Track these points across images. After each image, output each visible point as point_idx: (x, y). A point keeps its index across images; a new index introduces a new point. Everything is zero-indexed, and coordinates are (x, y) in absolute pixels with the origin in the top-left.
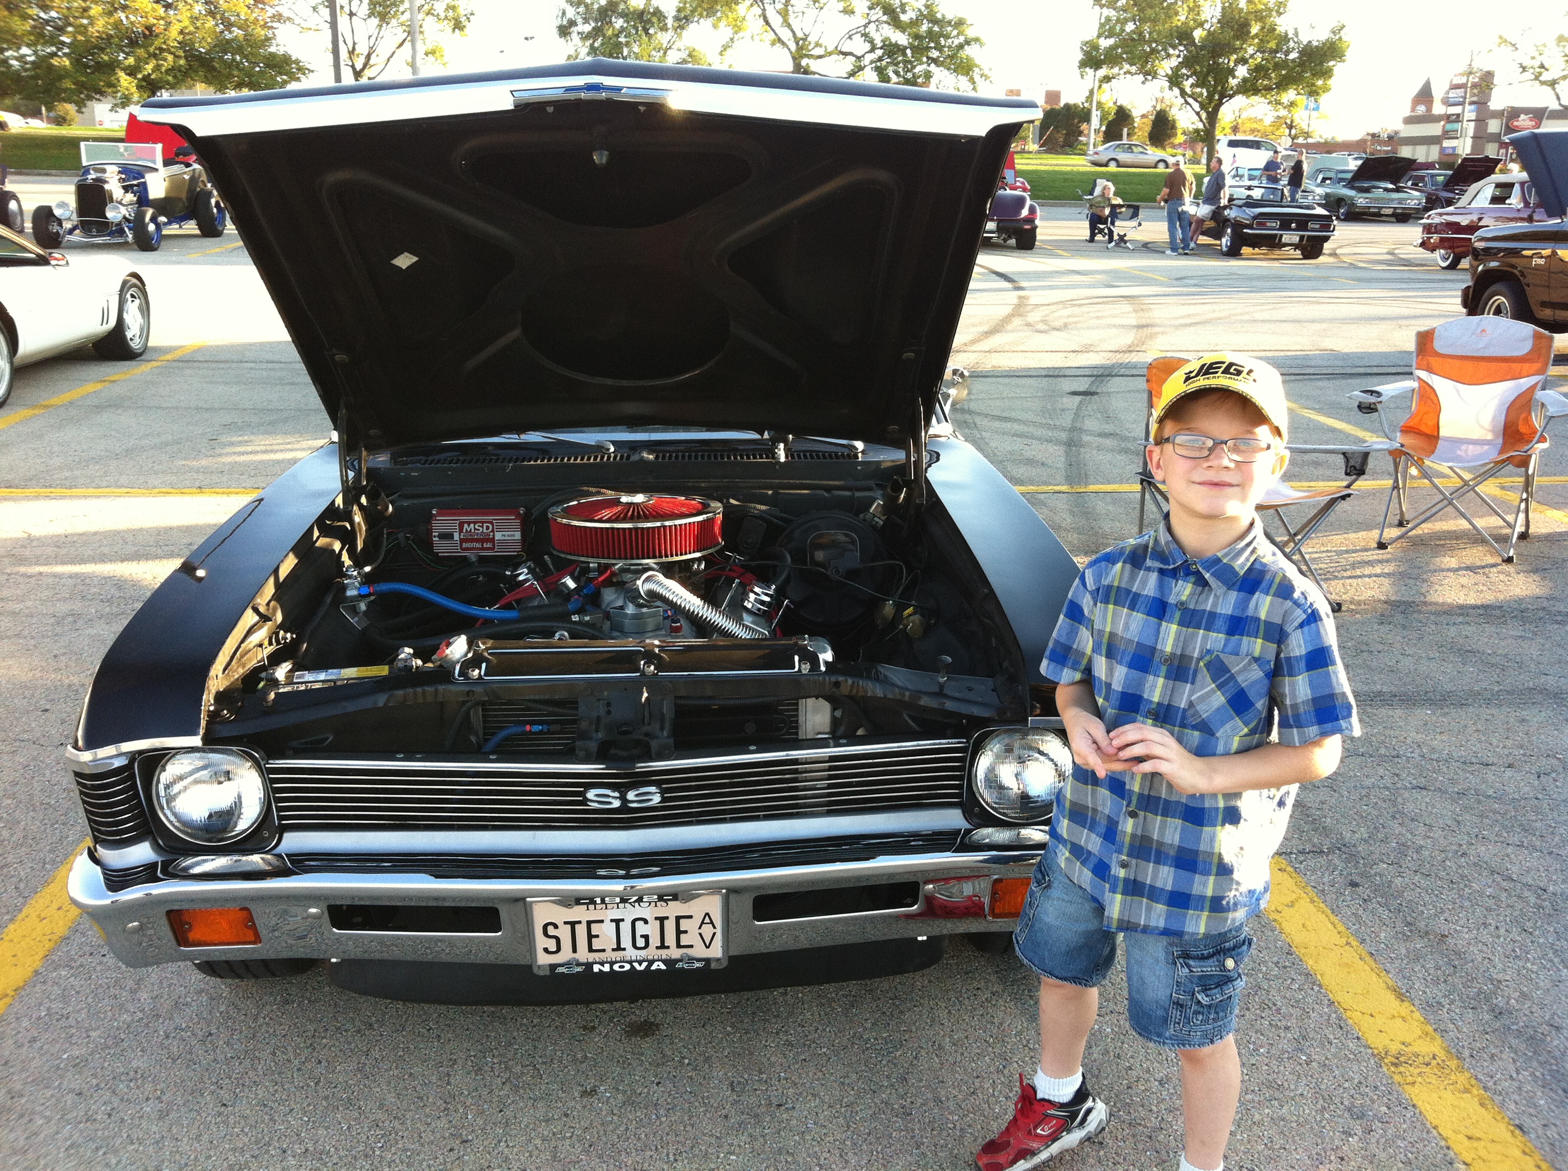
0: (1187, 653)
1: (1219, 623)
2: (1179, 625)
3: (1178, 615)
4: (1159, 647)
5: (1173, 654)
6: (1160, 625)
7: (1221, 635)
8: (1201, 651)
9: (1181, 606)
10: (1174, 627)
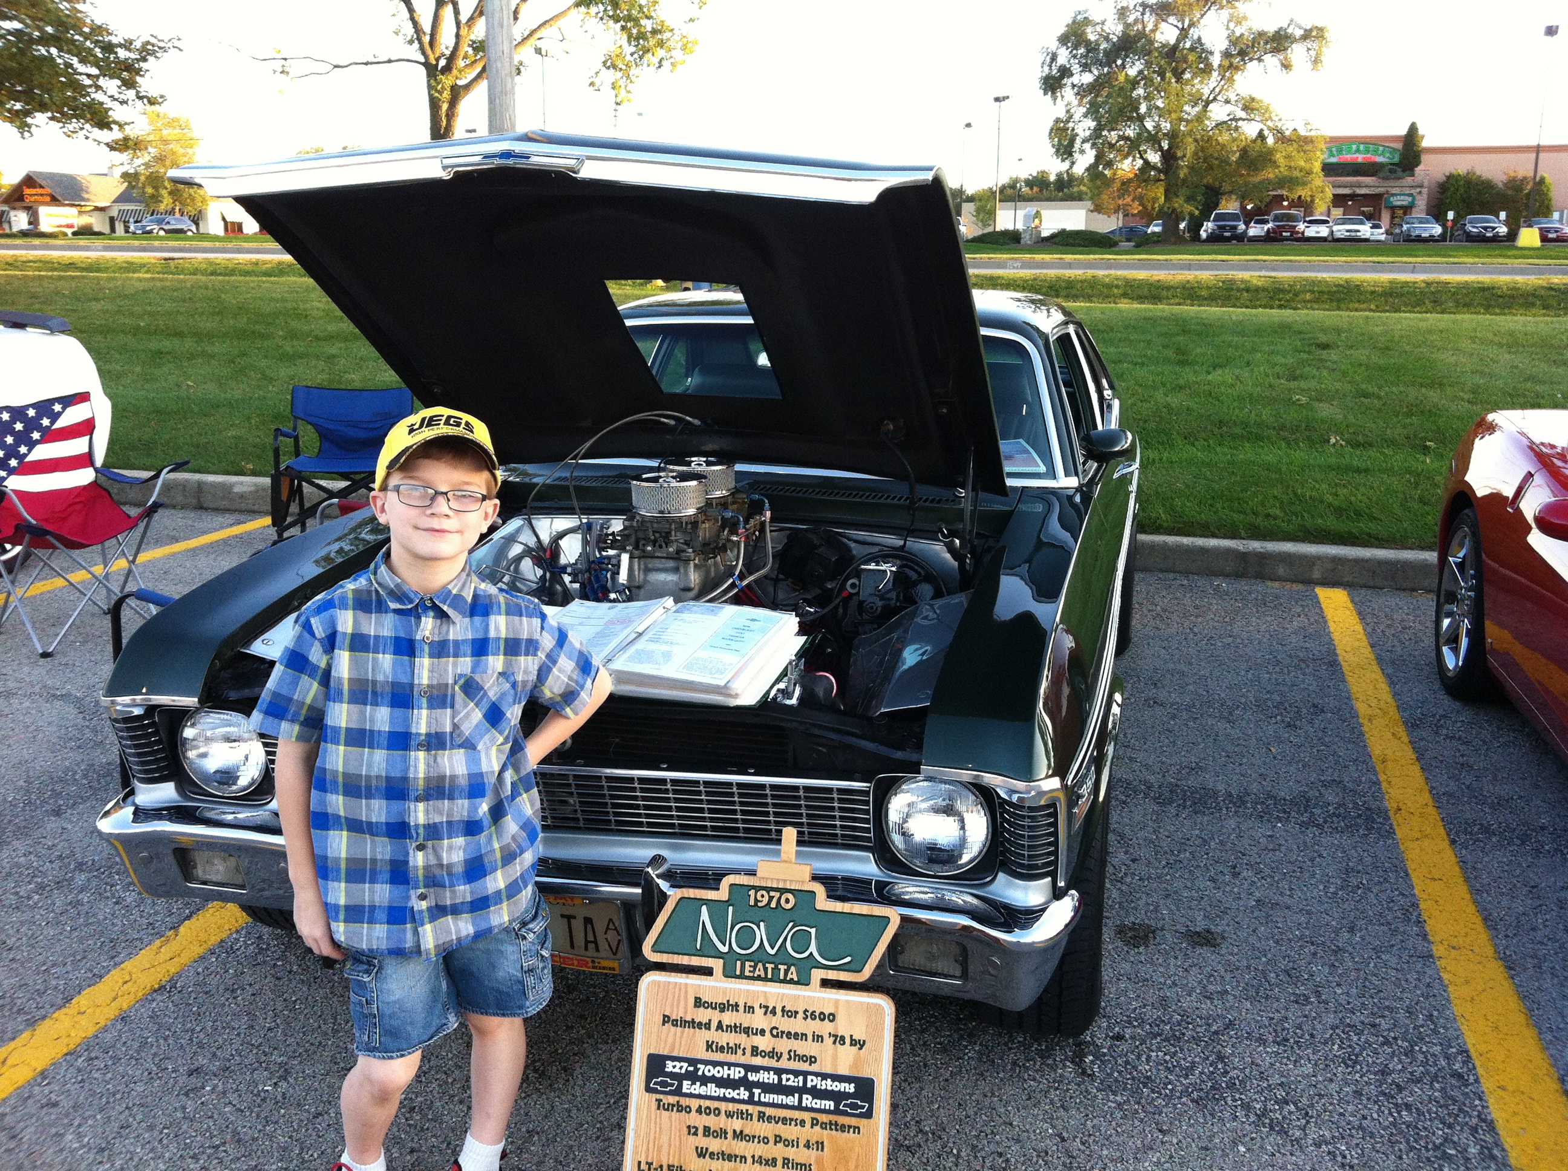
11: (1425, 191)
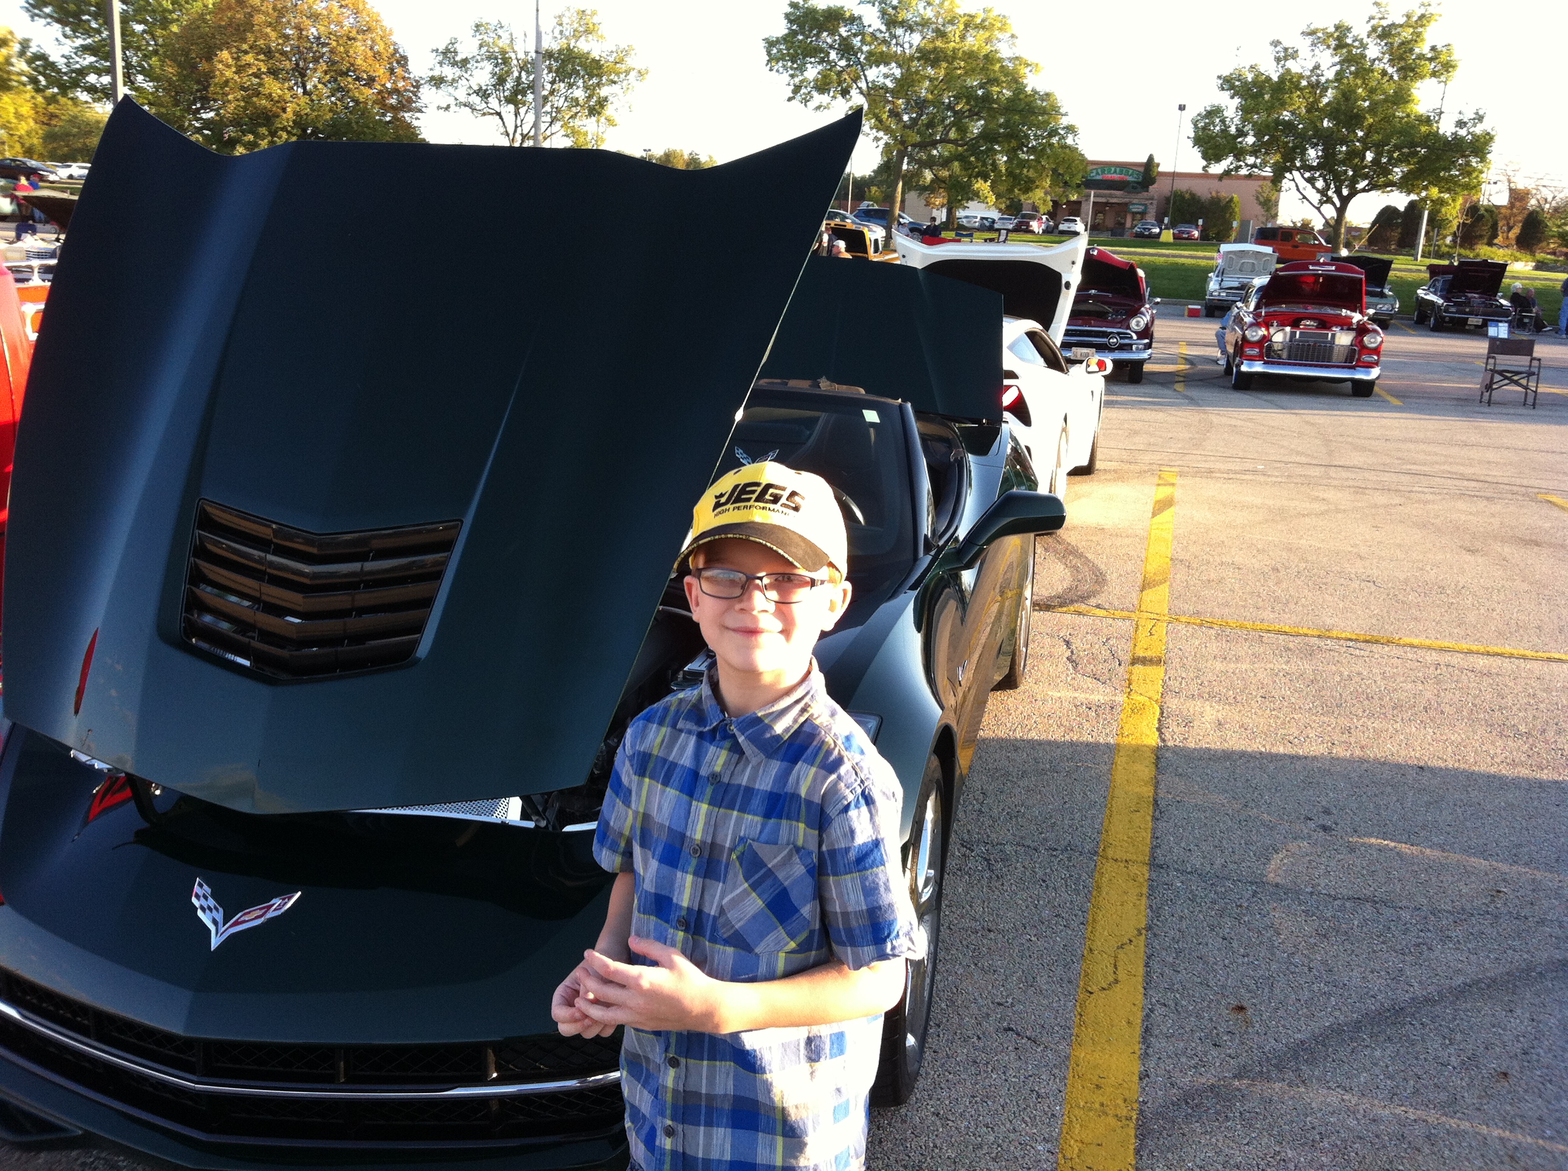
0: (719, 841)
1: (756, 802)
2: (710, 804)
3: (709, 790)
4: (688, 834)
5: (703, 842)
6: (690, 804)
7: (757, 818)
8: (733, 840)
9: (714, 778)
10: (704, 807)
11: (1155, 202)
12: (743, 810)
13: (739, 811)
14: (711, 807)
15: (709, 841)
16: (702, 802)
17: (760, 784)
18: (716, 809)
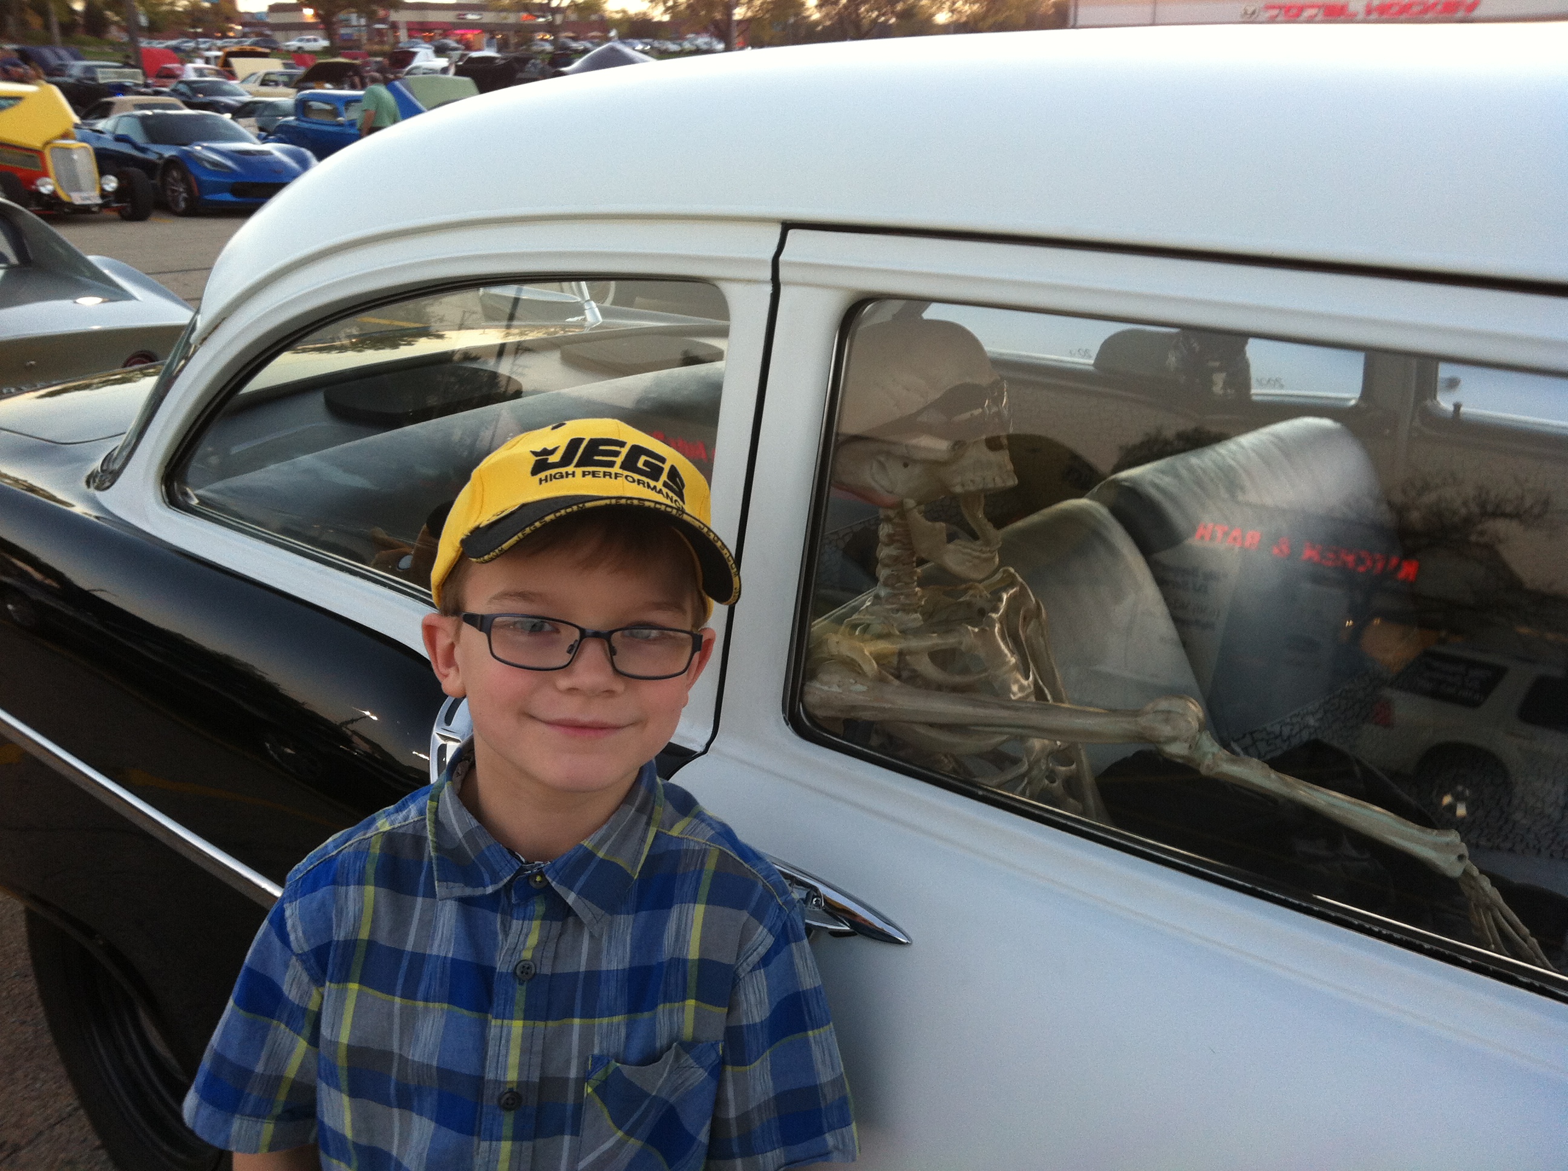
0: (554, 1072)
1: (609, 992)
2: (525, 1018)
3: (520, 994)
4: (490, 1075)
5: (524, 1084)
6: (484, 1025)
7: (616, 1019)
8: (583, 1064)
9: (525, 973)
10: (517, 1026)
12: (588, 1013)
13: (582, 1017)
14: (530, 1023)
15: (535, 1078)
16: (512, 1018)
17: (609, 962)
18: (541, 1024)
